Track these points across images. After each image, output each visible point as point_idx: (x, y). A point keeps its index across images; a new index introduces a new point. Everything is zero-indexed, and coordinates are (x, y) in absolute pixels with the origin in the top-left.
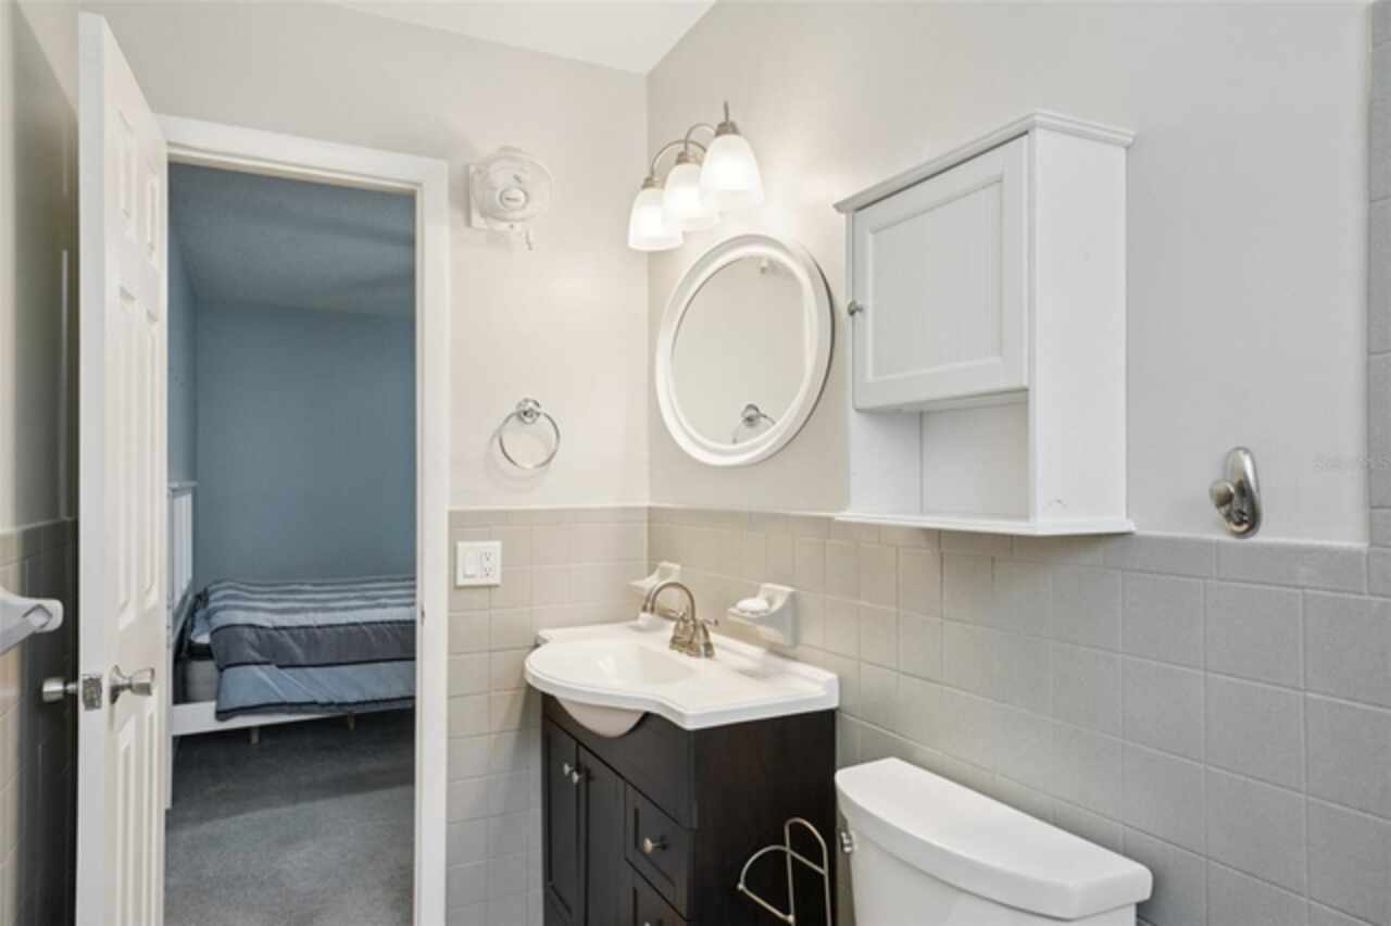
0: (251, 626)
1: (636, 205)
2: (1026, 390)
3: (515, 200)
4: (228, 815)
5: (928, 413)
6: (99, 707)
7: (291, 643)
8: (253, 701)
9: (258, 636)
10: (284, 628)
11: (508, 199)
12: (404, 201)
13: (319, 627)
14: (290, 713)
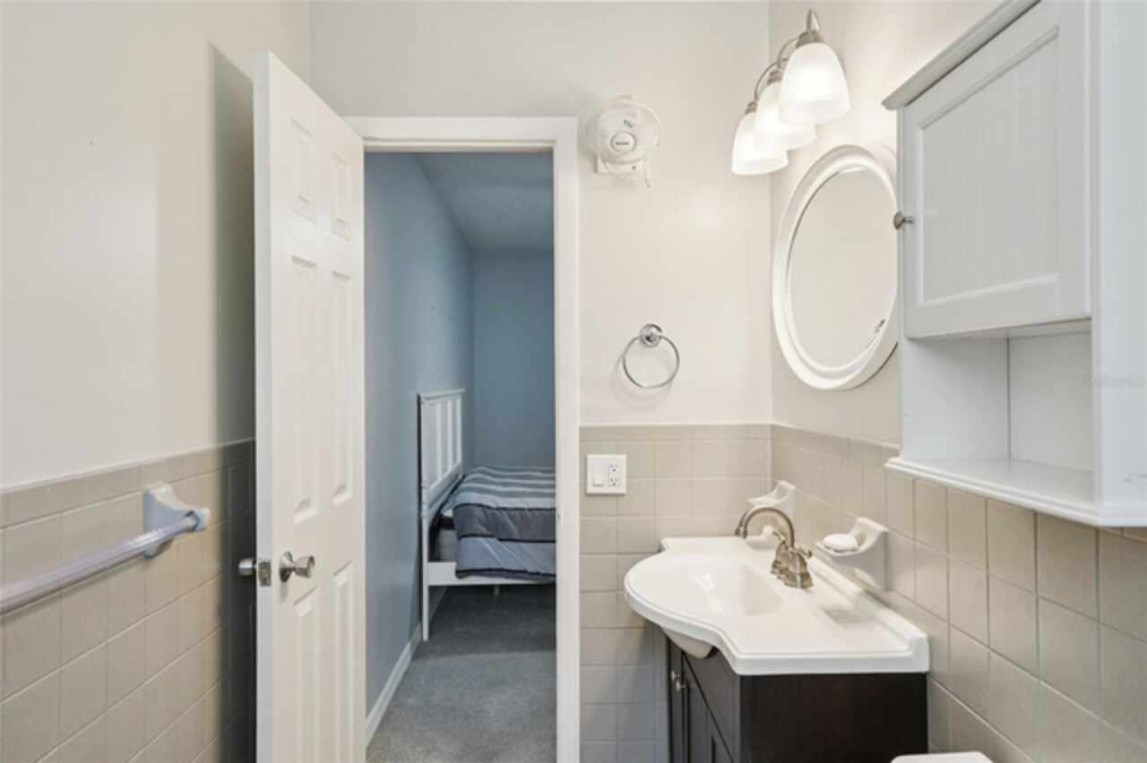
0: (480, 505)
1: (739, 130)
2: (1089, 319)
3: (627, 143)
4: (460, 653)
5: (1015, 339)
6: (269, 584)
7: (510, 522)
8: (481, 565)
9: (486, 515)
10: (504, 509)
11: (618, 144)
12: (544, 157)
13: (530, 510)
14: (507, 577)
